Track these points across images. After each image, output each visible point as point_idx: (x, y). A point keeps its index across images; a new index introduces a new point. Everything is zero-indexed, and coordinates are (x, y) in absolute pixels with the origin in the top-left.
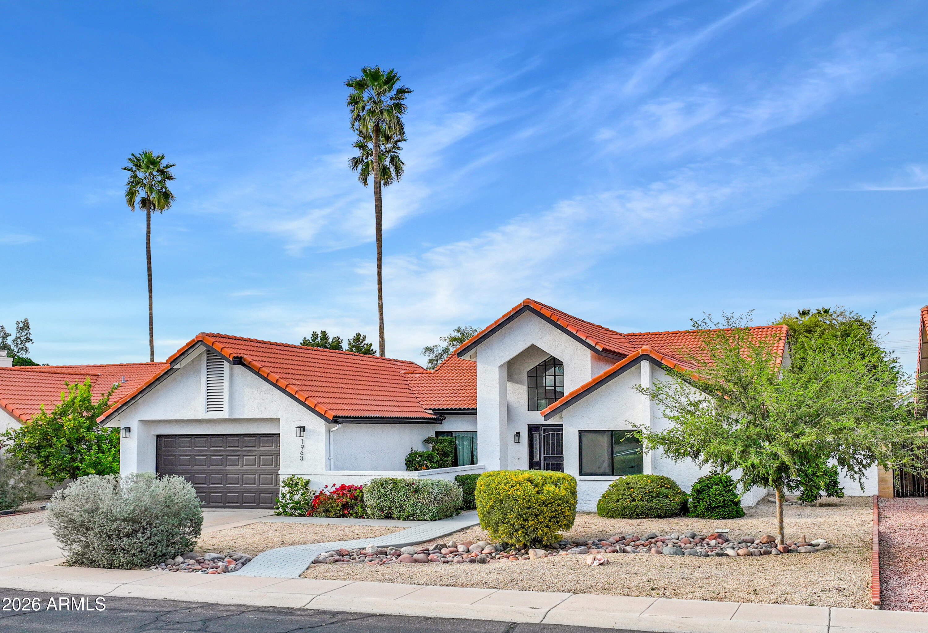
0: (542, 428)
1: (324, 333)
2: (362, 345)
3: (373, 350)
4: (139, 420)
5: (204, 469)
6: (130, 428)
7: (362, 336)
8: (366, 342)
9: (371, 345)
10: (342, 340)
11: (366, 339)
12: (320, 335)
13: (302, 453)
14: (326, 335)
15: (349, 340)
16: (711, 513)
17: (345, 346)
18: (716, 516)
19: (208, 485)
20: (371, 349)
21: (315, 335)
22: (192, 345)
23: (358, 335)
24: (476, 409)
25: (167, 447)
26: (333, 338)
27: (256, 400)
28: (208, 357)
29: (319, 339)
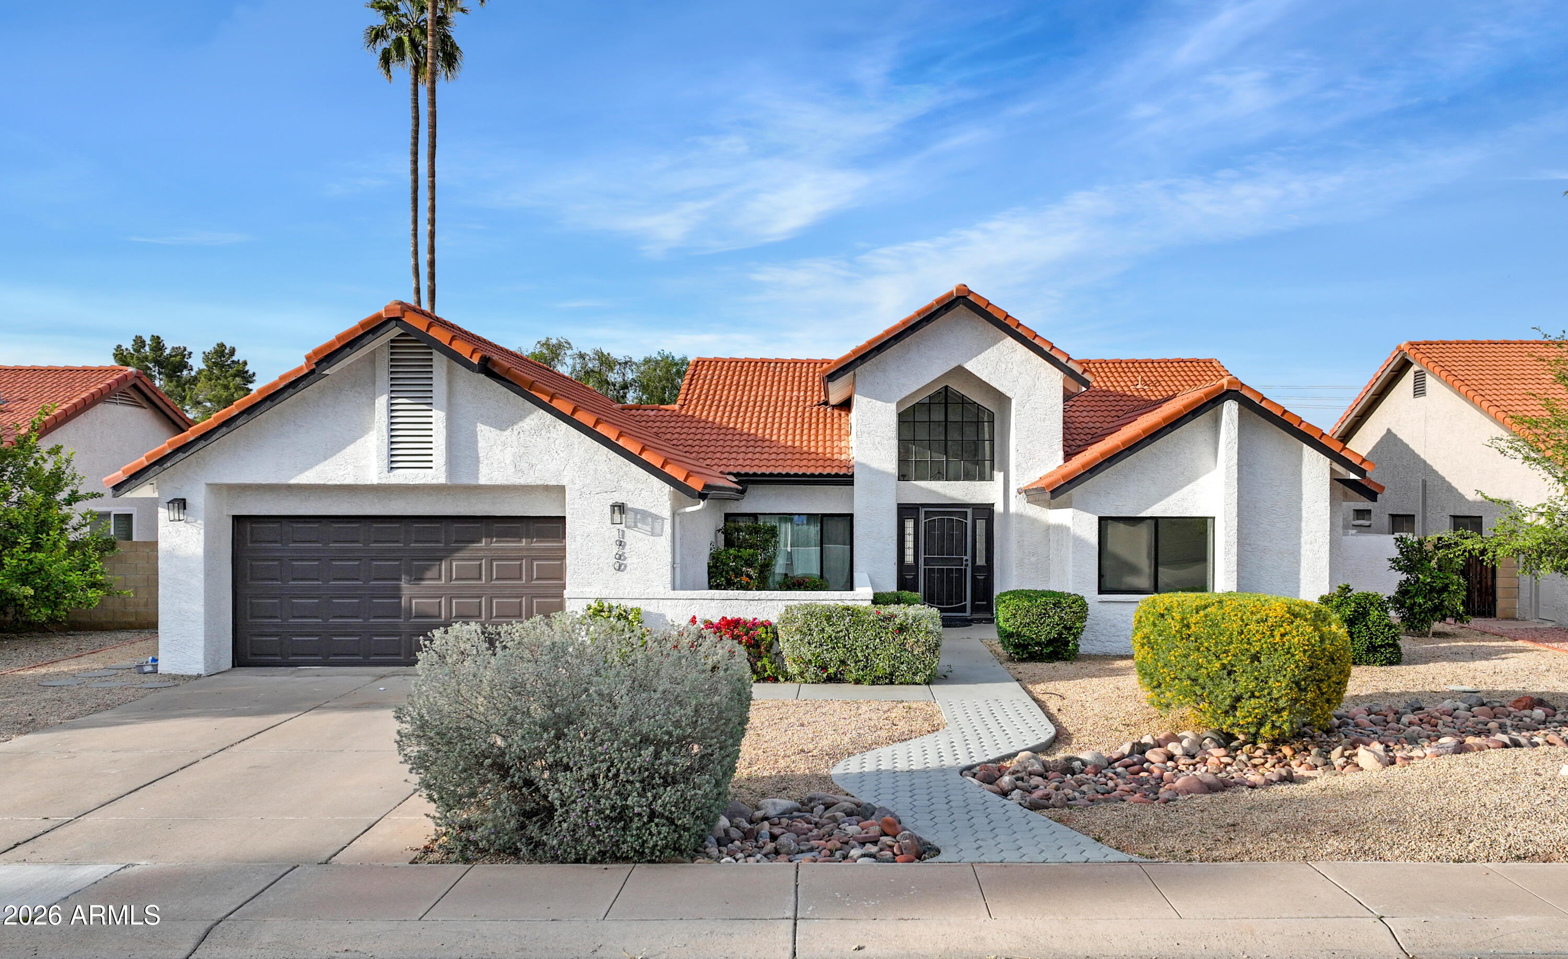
0: (922, 511)
1: (157, 340)
2: (229, 362)
3: (247, 372)
4: (207, 484)
5: (356, 588)
6: (184, 500)
7: (228, 347)
8: (235, 358)
9: (245, 363)
10: (190, 353)
11: (236, 353)
12: (148, 342)
13: (620, 557)
14: (160, 343)
15: (204, 353)
16: (1373, 655)
17: (197, 363)
18: (1381, 661)
19: (364, 619)
20: (246, 369)
21: (139, 342)
22: (374, 327)
23: (222, 345)
24: (852, 476)
25: (255, 542)
26: (173, 348)
27: (509, 449)
28: (392, 354)
29: (147, 348)
